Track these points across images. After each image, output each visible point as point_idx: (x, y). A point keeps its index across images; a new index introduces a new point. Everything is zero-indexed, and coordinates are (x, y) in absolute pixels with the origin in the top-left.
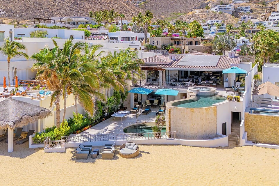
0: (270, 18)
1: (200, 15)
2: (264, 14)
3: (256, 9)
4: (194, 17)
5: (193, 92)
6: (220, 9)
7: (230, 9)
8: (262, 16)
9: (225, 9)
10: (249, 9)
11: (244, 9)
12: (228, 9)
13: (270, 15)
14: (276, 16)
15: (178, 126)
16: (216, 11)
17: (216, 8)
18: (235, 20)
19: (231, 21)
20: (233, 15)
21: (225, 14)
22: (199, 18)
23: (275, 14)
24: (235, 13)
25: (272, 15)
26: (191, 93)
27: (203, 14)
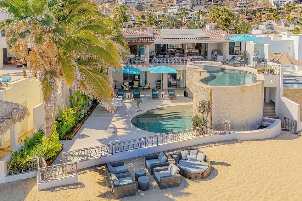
0: (169, 11)
1: (109, 8)
2: (164, 7)
3: (154, 4)
4: (104, 10)
5: (197, 67)
6: (126, 3)
7: (135, 3)
8: (163, 9)
9: (131, 3)
10: (150, 4)
11: (146, 4)
12: (133, 3)
13: (169, 8)
14: (174, 9)
15: (223, 113)
16: (123, 5)
17: (123, 2)
18: (139, 12)
19: (136, 13)
20: (137, 8)
21: (131, 7)
22: (109, 10)
23: (173, 7)
24: (139, 7)
25: (170, 8)
26: (195, 68)
27: (112, 7)
